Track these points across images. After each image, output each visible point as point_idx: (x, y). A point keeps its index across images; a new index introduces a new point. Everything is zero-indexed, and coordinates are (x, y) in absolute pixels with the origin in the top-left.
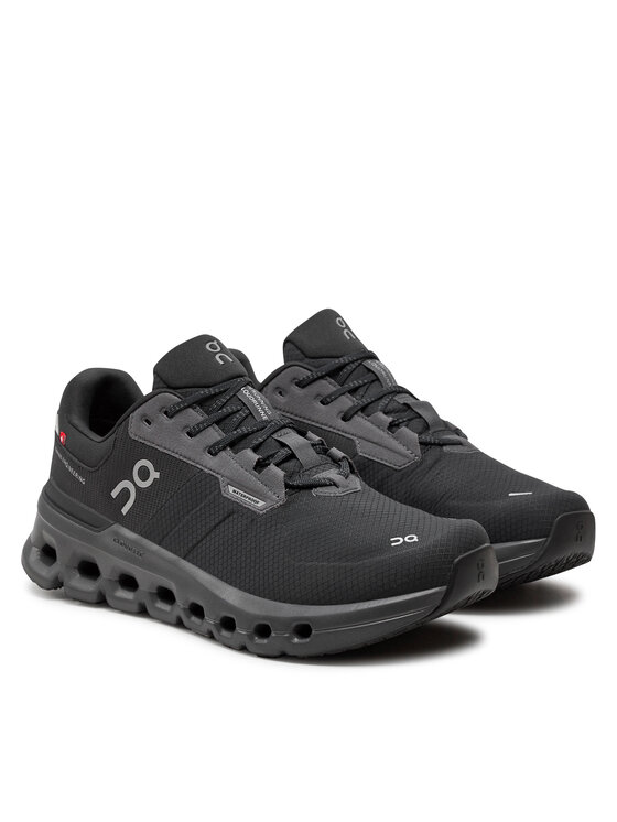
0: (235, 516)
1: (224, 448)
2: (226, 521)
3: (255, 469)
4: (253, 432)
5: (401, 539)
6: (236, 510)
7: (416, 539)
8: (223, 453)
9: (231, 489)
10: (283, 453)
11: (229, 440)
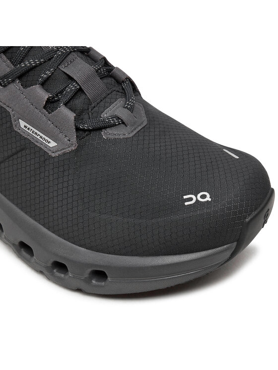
0: (28, 151)
1: (13, 81)
2: (19, 155)
3: (45, 107)
4: (41, 64)
5: (193, 196)
6: (27, 146)
7: (208, 199)
8: (12, 86)
9: (22, 124)
10: (72, 87)
11: (18, 74)
